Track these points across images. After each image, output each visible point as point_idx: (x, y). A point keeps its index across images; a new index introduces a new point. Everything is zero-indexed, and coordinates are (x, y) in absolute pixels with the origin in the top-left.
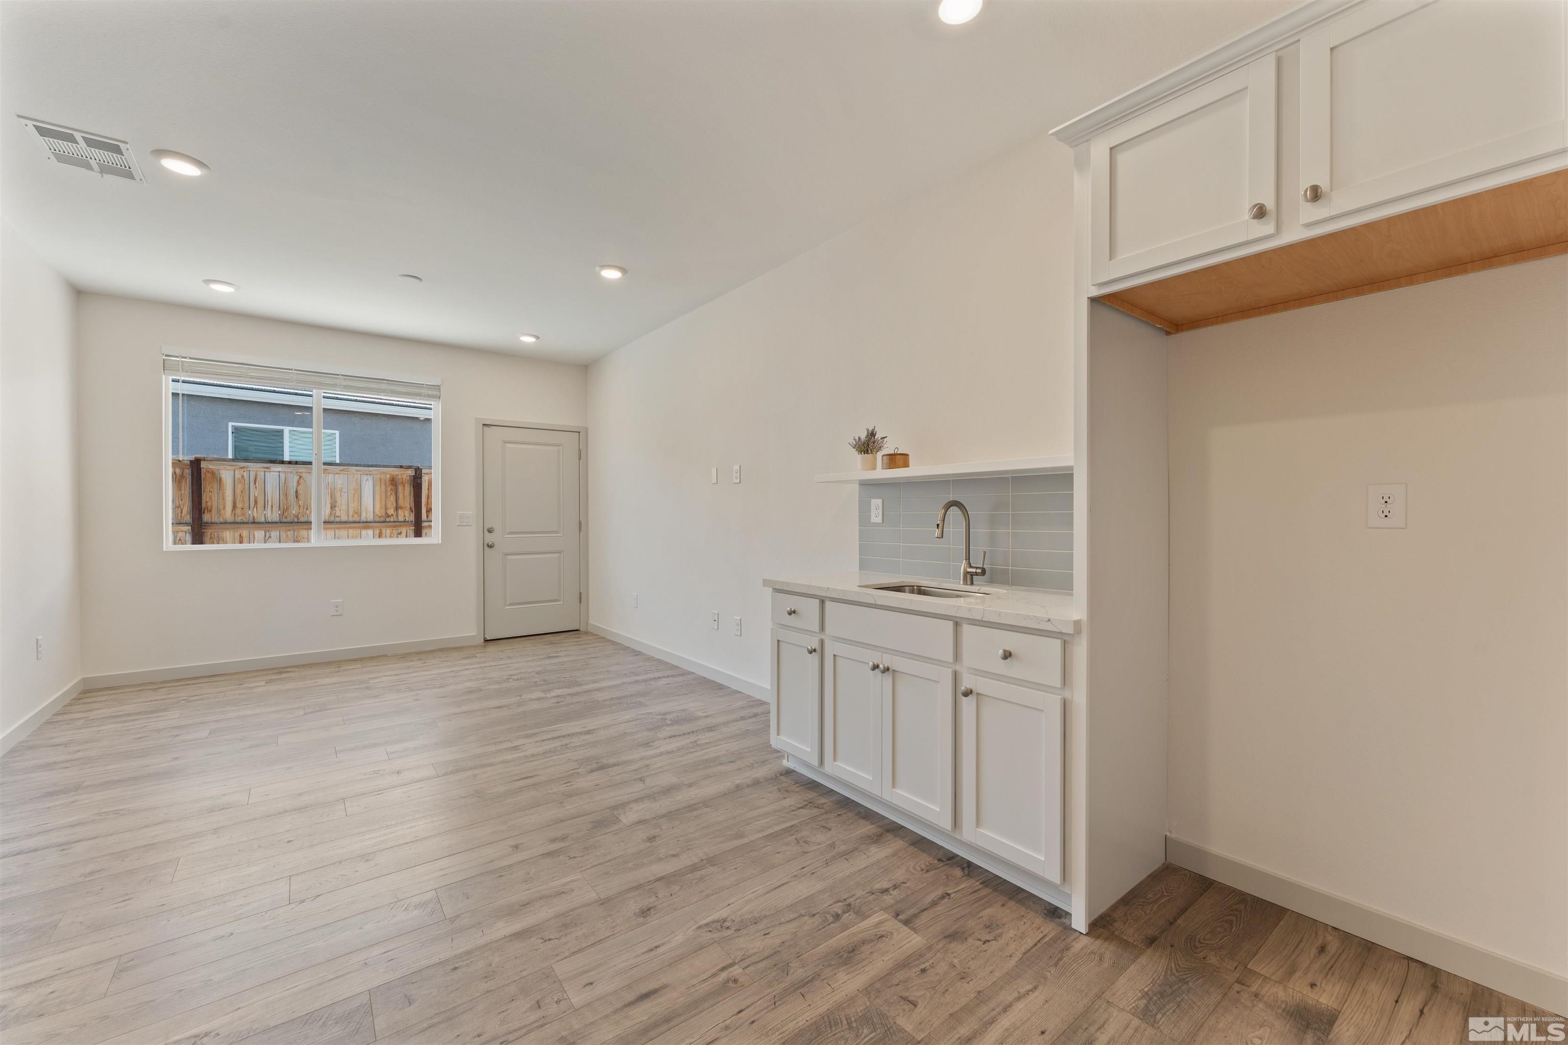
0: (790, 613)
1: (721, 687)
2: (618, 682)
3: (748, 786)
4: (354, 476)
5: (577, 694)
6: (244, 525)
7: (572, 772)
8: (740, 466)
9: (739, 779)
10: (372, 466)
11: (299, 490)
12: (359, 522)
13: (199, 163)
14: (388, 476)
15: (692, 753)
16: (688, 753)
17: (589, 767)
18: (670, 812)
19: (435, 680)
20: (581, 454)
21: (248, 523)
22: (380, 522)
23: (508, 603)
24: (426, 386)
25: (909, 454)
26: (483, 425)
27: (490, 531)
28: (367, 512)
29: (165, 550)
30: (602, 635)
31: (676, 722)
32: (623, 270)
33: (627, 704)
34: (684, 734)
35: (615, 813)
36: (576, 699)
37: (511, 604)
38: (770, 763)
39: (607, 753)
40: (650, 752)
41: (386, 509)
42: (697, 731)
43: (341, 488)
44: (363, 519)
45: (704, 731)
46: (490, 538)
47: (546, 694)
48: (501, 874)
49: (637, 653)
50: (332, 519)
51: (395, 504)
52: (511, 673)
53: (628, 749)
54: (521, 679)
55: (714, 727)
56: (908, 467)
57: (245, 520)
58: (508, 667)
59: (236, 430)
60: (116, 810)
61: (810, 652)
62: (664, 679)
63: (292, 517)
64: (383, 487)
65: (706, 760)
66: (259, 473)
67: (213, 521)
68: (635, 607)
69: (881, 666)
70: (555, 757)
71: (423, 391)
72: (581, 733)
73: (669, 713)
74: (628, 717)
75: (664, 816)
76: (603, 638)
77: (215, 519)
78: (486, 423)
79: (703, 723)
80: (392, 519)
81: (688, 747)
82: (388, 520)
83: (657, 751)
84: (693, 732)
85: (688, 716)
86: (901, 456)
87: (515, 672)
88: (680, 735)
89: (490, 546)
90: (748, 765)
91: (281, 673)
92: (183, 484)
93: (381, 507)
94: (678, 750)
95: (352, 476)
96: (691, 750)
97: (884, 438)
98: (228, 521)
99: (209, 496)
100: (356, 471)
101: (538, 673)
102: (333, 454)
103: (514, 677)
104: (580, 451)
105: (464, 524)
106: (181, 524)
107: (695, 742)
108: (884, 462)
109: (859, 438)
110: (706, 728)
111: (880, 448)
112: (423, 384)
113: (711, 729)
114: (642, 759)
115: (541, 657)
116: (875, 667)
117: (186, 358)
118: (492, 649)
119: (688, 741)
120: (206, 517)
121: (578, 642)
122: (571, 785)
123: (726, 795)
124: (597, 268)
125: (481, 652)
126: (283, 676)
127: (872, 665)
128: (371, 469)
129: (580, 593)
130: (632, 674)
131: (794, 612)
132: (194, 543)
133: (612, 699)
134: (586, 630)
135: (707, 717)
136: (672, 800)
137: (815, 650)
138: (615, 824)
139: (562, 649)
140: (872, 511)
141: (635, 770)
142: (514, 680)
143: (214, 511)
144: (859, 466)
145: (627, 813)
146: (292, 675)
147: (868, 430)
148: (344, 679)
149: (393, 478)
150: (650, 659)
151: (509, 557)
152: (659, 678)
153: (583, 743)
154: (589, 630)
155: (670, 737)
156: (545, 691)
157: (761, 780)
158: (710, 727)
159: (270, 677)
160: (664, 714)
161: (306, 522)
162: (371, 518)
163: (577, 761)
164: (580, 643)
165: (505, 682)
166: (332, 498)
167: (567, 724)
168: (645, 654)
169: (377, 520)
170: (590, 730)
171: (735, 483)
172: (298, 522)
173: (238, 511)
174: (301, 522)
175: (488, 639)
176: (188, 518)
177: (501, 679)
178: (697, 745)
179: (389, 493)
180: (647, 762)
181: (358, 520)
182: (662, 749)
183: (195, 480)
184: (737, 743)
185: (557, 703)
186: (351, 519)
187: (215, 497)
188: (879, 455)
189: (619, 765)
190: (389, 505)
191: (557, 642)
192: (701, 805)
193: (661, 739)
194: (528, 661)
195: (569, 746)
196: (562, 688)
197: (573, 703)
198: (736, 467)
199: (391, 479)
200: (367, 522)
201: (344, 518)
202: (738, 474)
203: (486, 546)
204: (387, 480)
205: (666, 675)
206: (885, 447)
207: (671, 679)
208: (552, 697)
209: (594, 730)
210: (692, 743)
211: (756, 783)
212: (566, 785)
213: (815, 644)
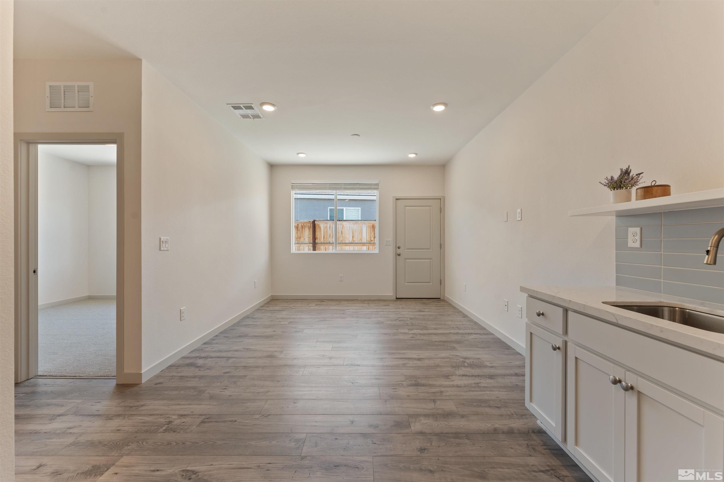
0: (539, 315)
1: (508, 347)
2: (448, 332)
3: (503, 433)
4: (360, 225)
5: (424, 334)
6: (326, 244)
7: (400, 382)
8: (521, 209)
9: (499, 424)
10: (366, 221)
11: (342, 231)
12: (361, 243)
13: (273, 105)
14: (371, 224)
15: (473, 391)
16: (469, 391)
17: (410, 382)
18: (442, 433)
19: (368, 314)
20: (442, 210)
21: (328, 243)
22: (368, 243)
23: (407, 282)
24: (374, 184)
25: (671, 186)
26: (396, 199)
27: (399, 248)
28: (364, 239)
29: (292, 253)
30: (450, 302)
31: (471, 366)
32: (445, 104)
33: (447, 346)
34: (473, 376)
35: (410, 420)
36: (422, 337)
37: (408, 283)
38: (527, 418)
39: (423, 376)
40: (448, 383)
41: (371, 238)
42: (481, 376)
43: (356, 230)
44: (363, 242)
45: (486, 377)
46: (399, 251)
47: (409, 331)
48: (337, 438)
49: (465, 316)
50: (353, 242)
51: (374, 236)
52: (399, 316)
53: (435, 376)
54: (402, 321)
55: (494, 376)
56: (669, 194)
57: (327, 242)
58: (400, 313)
59: (330, 209)
60: (248, 348)
61: (555, 349)
62: (474, 335)
63: (340, 241)
64: (370, 229)
65: (480, 400)
66: (331, 225)
67: (318, 243)
68: (464, 291)
69: (624, 383)
70: (397, 370)
71: (372, 187)
72: (415, 359)
73: (469, 358)
74: (444, 355)
75: (436, 435)
76: (450, 304)
77: (319, 242)
78: (397, 198)
79: (487, 371)
80: (373, 242)
81: (471, 386)
82: (371, 242)
83: (451, 383)
84: (479, 376)
85: (480, 364)
86: (660, 187)
87: (401, 316)
88: (469, 376)
89: (399, 255)
90: (509, 414)
91: (322, 302)
92: (311, 230)
93: (369, 237)
94: (464, 386)
95: (359, 225)
96: (473, 389)
97: (640, 174)
98: (322, 243)
99: (318, 234)
100: (361, 223)
101: (411, 319)
102: (359, 217)
103: (400, 319)
104: (441, 208)
105: (388, 244)
106: (310, 243)
107: (478, 383)
108: (639, 195)
109: (612, 177)
110: (488, 375)
111: (635, 183)
112: (372, 184)
113: (491, 377)
114: (441, 386)
115: (416, 310)
116: (616, 382)
117: (297, 184)
118: (399, 302)
119: (473, 382)
120: (317, 241)
121: (437, 305)
122: (396, 391)
123: (483, 434)
124: (431, 107)
125: (393, 304)
126: (322, 303)
127: (613, 380)
128: (365, 222)
129: (441, 280)
130: (457, 328)
131: (543, 314)
132: (313, 251)
133: (440, 341)
134: (443, 299)
135: (491, 367)
136: (447, 423)
137: (559, 348)
138: (407, 428)
139: (428, 308)
140: (629, 238)
141: (433, 393)
142: (399, 320)
143: (319, 239)
144: (612, 200)
145: (416, 423)
146: (324, 303)
147: (621, 170)
148: (338, 308)
149: (373, 225)
150: (471, 321)
151: (407, 260)
152: (471, 333)
153: (414, 366)
154: (445, 299)
155: (463, 376)
156: (410, 329)
157: (516, 431)
158: (492, 376)
159: (317, 303)
160: (465, 358)
161: (345, 243)
162: (365, 242)
163: (405, 376)
164: (438, 305)
165: (394, 321)
166: (353, 234)
167: (410, 351)
168: (469, 317)
169: (368, 242)
170: (420, 358)
171: (518, 221)
172: (342, 243)
173: (325, 239)
174: (343, 243)
175: (397, 297)
176: (312, 242)
177: (394, 319)
178: (478, 386)
179: (372, 231)
180: (442, 389)
181: (361, 242)
182: (455, 383)
183: (313, 228)
184: (506, 393)
185: (412, 337)
186: (359, 242)
187: (319, 234)
188: (634, 190)
189: (426, 386)
190: (372, 236)
191: (427, 303)
192: (464, 435)
193: (457, 375)
194: (410, 312)
195: (406, 365)
196: (418, 329)
197: (419, 339)
198: (519, 210)
199: (372, 226)
200: (364, 243)
201: (357, 242)
202: (520, 215)
203: (397, 255)
204: (371, 226)
205: (476, 332)
206: (640, 182)
207: (478, 335)
208: (411, 334)
209: (422, 358)
210: (475, 384)
211: (510, 432)
212: (393, 390)
213: (559, 344)
